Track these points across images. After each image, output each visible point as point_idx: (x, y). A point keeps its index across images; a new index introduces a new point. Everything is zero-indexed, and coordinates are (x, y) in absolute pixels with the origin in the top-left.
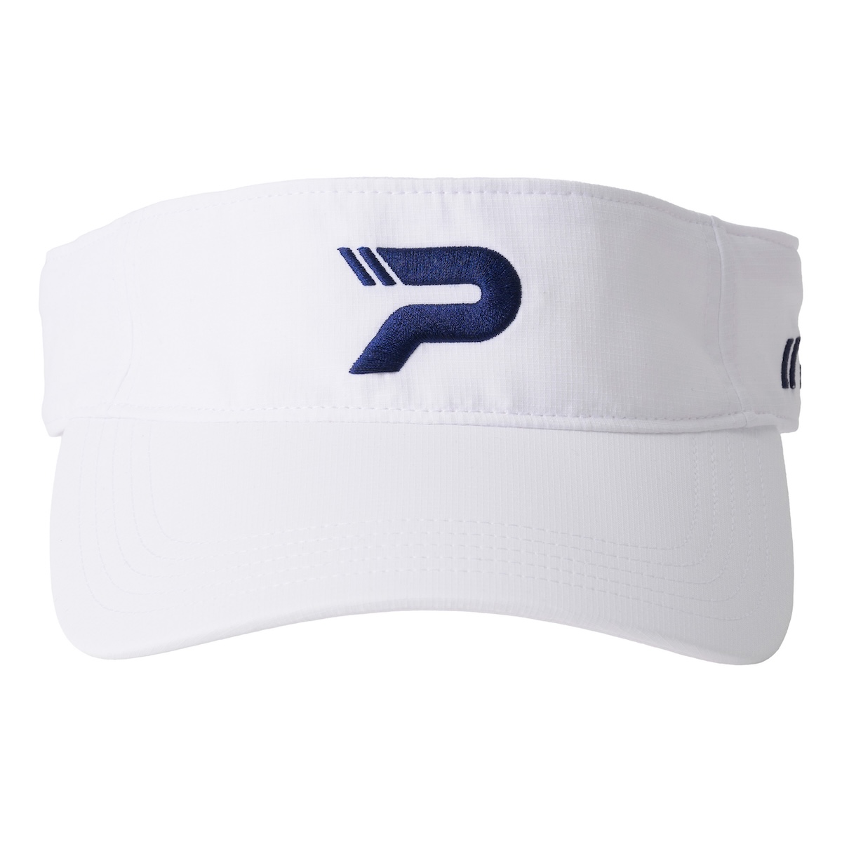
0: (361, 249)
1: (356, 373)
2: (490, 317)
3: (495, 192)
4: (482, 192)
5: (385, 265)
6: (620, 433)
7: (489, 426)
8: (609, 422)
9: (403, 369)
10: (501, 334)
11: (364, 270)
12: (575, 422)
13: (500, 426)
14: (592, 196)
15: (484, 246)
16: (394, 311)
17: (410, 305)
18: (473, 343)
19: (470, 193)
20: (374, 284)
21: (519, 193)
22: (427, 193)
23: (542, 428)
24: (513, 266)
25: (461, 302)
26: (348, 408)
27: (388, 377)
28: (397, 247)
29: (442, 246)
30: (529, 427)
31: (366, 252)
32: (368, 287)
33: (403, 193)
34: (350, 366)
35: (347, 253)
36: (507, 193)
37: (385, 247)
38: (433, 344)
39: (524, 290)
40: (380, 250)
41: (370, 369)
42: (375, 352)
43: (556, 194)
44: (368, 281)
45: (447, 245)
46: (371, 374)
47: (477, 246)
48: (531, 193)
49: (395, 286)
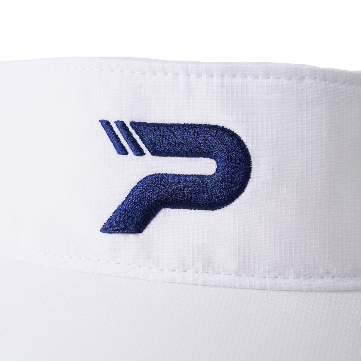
0: (117, 123)
1: (105, 232)
2: (223, 189)
3: (235, 76)
4: (223, 76)
5: (136, 137)
6: (338, 291)
7: (215, 286)
8: (329, 282)
9: (146, 231)
10: (231, 205)
11: (119, 140)
12: (295, 283)
13: (225, 287)
14: (326, 80)
15: (221, 125)
16: (142, 179)
17: (156, 174)
18: (207, 211)
19: (213, 76)
20: (126, 153)
21: (257, 77)
22: (176, 75)
23: (263, 289)
24: (246, 144)
25: (199, 174)
26: (100, 261)
27: (132, 237)
28: (148, 122)
29: (186, 123)
30: (252, 288)
31: (121, 125)
32: (122, 156)
33: (155, 74)
34: (101, 225)
35: (106, 125)
36: (246, 77)
37: (138, 121)
38: (173, 210)
39: (254, 166)
40: (133, 124)
41: (117, 230)
42: (122, 214)
43: (291, 78)
44: (122, 151)
45: (190, 122)
46: (118, 234)
47: (215, 124)
48: (268, 77)
49: (144, 157)
